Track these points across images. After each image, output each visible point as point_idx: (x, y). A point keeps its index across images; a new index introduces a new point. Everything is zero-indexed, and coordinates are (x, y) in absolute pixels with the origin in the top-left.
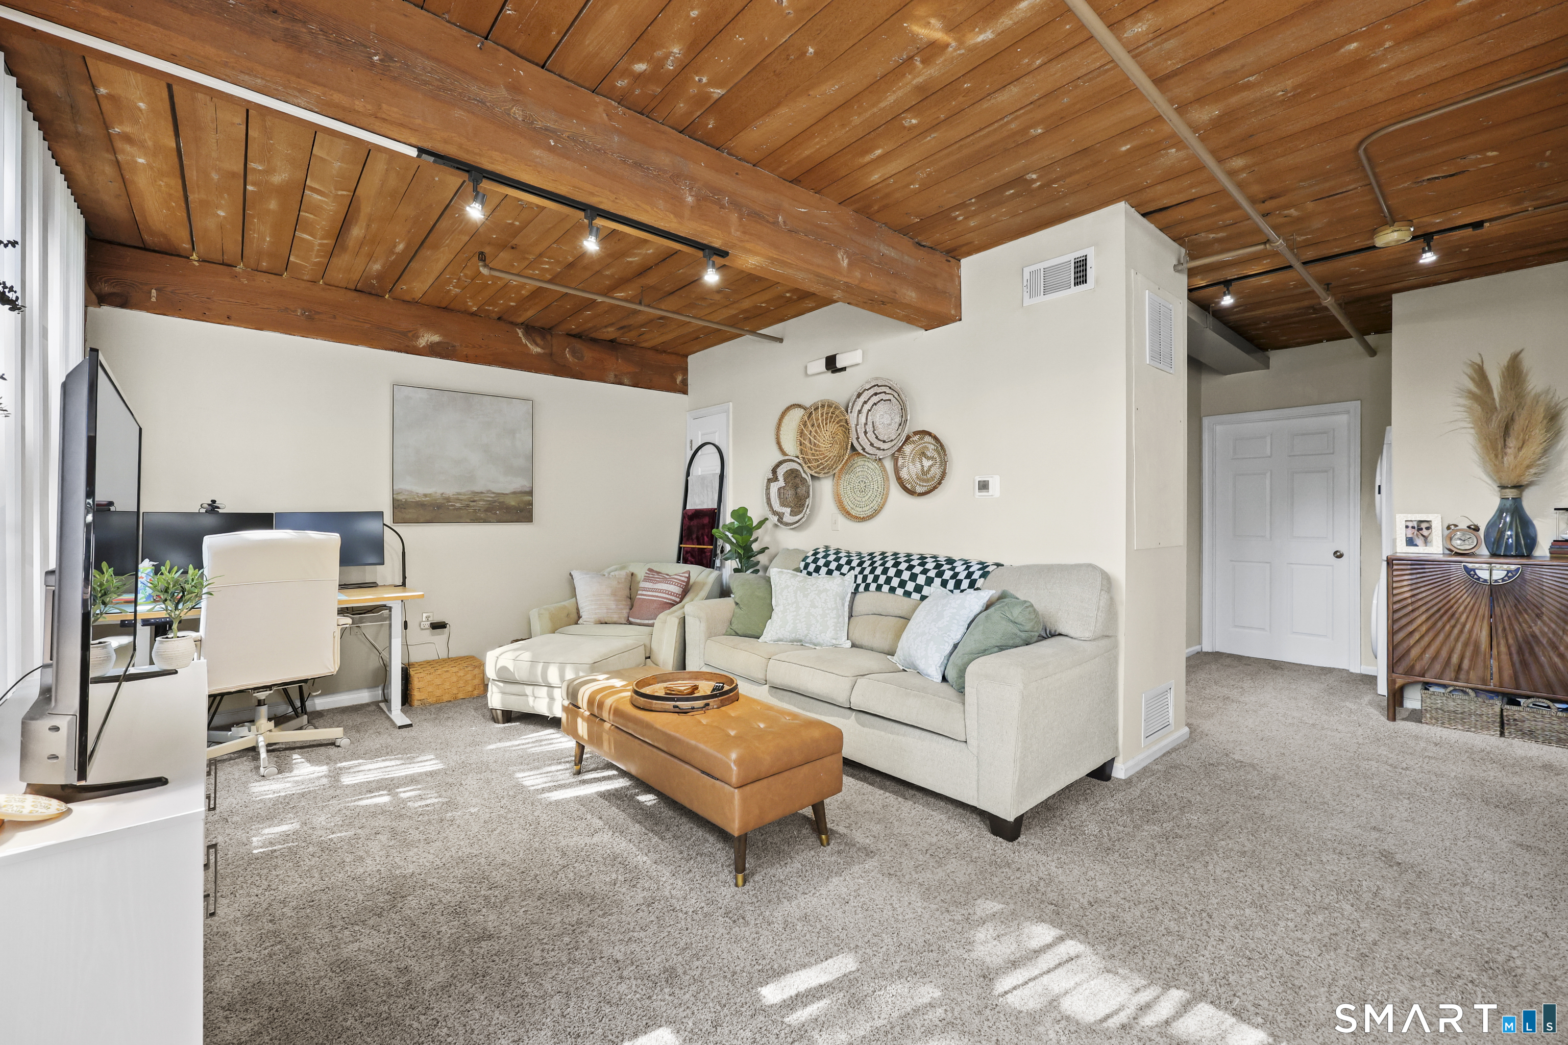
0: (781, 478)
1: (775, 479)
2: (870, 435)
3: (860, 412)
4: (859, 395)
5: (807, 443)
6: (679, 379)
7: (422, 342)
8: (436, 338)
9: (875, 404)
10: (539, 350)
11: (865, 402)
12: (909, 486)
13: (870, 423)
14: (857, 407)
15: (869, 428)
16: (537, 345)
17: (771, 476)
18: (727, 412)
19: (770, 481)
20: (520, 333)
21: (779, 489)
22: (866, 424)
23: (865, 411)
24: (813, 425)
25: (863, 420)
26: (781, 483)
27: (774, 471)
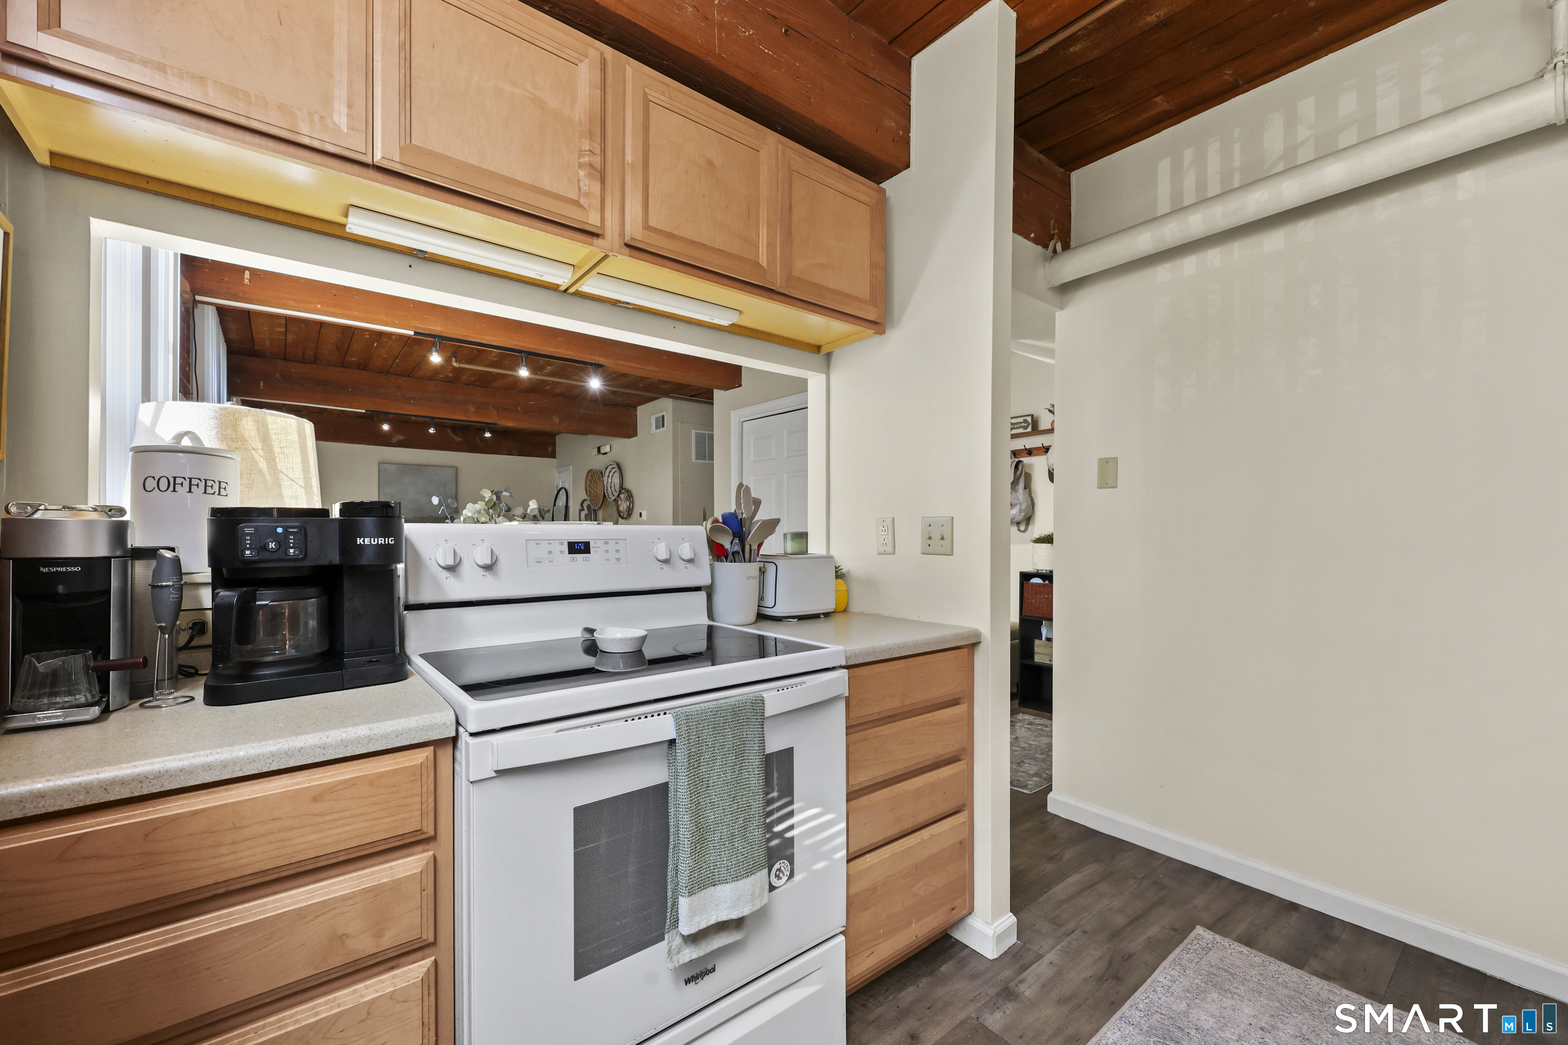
0: (585, 509)
1: (582, 509)
2: (613, 488)
3: (608, 477)
4: (606, 469)
5: (592, 491)
6: (550, 450)
7: (394, 440)
8: (401, 438)
9: (612, 476)
10: (460, 439)
11: (610, 472)
12: (622, 514)
13: (613, 482)
14: (607, 474)
15: (613, 485)
16: (459, 436)
17: (581, 508)
18: (569, 470)
19: (580, 511)
20: (449, 431)
21: (585, 515)
22: (611, 483)
23: (610, 476)
24: (594, 482)
25: (610, 481)
26: (586, 512)
27: (582, 505)
